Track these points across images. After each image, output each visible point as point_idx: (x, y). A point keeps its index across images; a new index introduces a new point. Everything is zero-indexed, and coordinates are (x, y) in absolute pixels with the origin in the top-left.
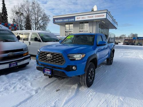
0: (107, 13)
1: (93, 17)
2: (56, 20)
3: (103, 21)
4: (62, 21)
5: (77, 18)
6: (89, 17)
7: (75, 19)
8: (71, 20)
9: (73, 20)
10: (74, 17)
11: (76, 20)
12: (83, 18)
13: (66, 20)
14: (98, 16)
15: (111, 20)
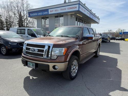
0: (79, 4)
1: (65, 9)
2: (31, 14)
3: (77, 14)
4: (36, 14)
5: (51, 11)
6: (62, 10)
7: (48, 12)
8: (45, 13)
9: (46, 13)
10: (47, 10)
11: (50, 13)
12: (56, 11)
13: (40, 14)
14: (71, 8)
15: (88, 13)
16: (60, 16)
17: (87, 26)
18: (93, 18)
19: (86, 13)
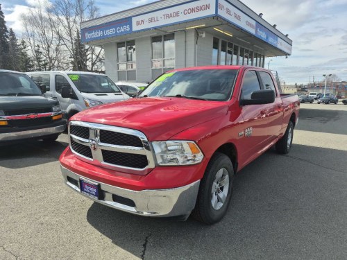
1: (177, 14)
2: (87, 34)
3: (215, 26)
4: (101, 33)
5: (138, 23)
6: (167, 16)
7: (131, 27)
8: (122, 30)
9: (125, 28)
10: (128, 21)
11: (135, 28)
12: (151, 20)
13: (110, 32)
14: (193, 10)
15: (249, 24)
16: (165, 36)
17: (252, 64)
18: (267, 38)
19: (244, 23)
